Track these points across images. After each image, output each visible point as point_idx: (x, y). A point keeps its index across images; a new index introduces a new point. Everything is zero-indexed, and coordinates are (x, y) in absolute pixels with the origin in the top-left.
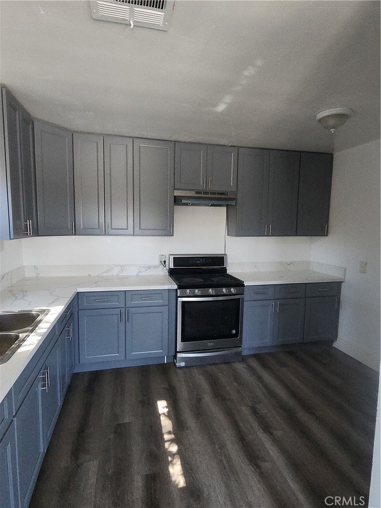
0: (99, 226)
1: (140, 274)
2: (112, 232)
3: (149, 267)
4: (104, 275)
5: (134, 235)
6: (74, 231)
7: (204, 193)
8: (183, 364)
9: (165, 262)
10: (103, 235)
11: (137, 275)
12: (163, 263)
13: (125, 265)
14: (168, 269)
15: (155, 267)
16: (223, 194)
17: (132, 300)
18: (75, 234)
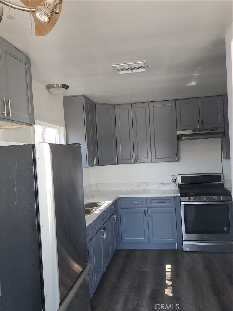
0: (131, 158)
1: (159, 188)
2: (138, 161)
3: (165, 184)
4: (136, 189)
5: (152, 162)
6: (117, 162)
7: (199, 131)
8: (188, 250)
9: (175, 180)
10: (133, 163)
11: (157, 189)
12: (174, 180)
13: (149, 183)
14: (178, 184)
15: (169, 183)
16: (214, 130)
17: (151, 203)
18: (118, 164)
